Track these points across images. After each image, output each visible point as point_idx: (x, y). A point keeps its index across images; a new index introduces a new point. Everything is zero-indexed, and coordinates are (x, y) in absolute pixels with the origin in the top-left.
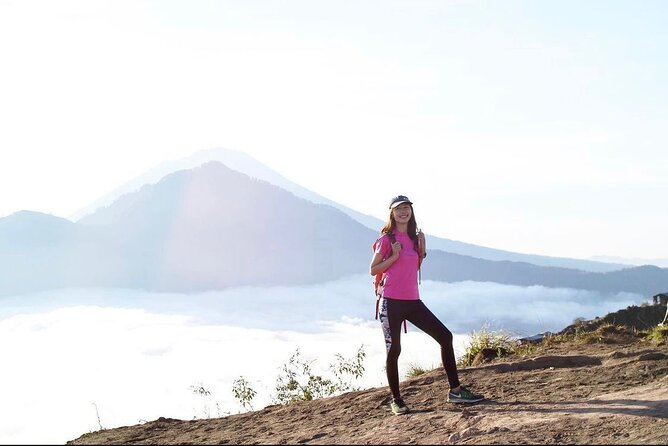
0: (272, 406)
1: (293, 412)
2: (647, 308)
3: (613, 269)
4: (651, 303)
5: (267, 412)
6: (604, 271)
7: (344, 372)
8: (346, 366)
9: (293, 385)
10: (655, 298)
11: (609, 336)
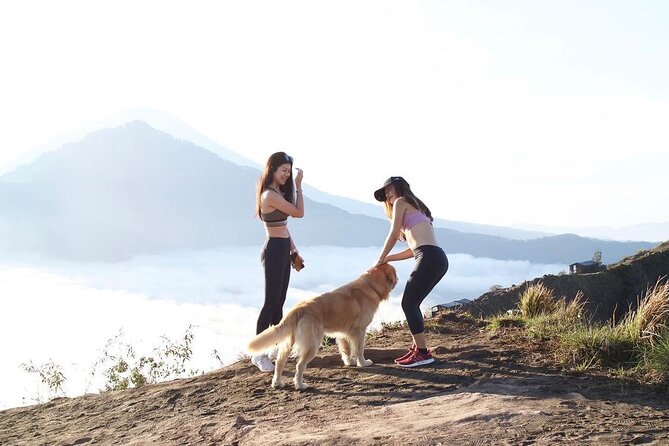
0: (59, 398)
1: (77, 406)
2: (563, 277)
3: (533, 237)
4: (568, 272)
5: (49, 406)
6: (525, 238)
7: (171, 355)
8: (173, 349)
9: (123, 367)
10: (572, 267)
11: (449, 324)
